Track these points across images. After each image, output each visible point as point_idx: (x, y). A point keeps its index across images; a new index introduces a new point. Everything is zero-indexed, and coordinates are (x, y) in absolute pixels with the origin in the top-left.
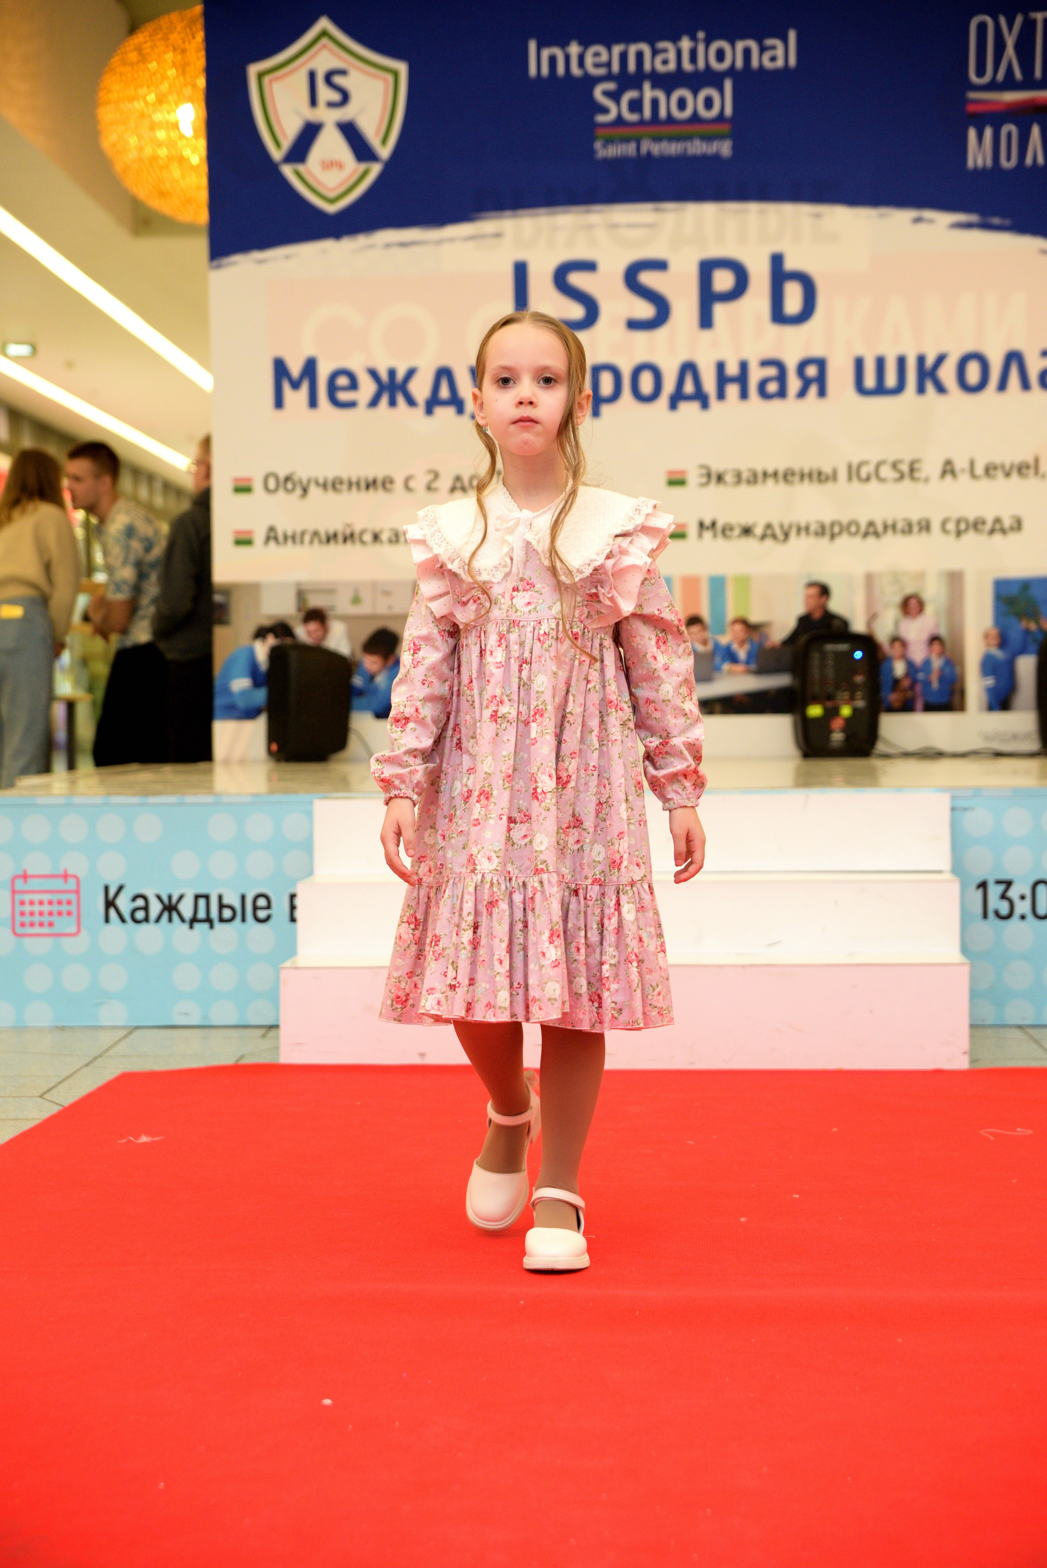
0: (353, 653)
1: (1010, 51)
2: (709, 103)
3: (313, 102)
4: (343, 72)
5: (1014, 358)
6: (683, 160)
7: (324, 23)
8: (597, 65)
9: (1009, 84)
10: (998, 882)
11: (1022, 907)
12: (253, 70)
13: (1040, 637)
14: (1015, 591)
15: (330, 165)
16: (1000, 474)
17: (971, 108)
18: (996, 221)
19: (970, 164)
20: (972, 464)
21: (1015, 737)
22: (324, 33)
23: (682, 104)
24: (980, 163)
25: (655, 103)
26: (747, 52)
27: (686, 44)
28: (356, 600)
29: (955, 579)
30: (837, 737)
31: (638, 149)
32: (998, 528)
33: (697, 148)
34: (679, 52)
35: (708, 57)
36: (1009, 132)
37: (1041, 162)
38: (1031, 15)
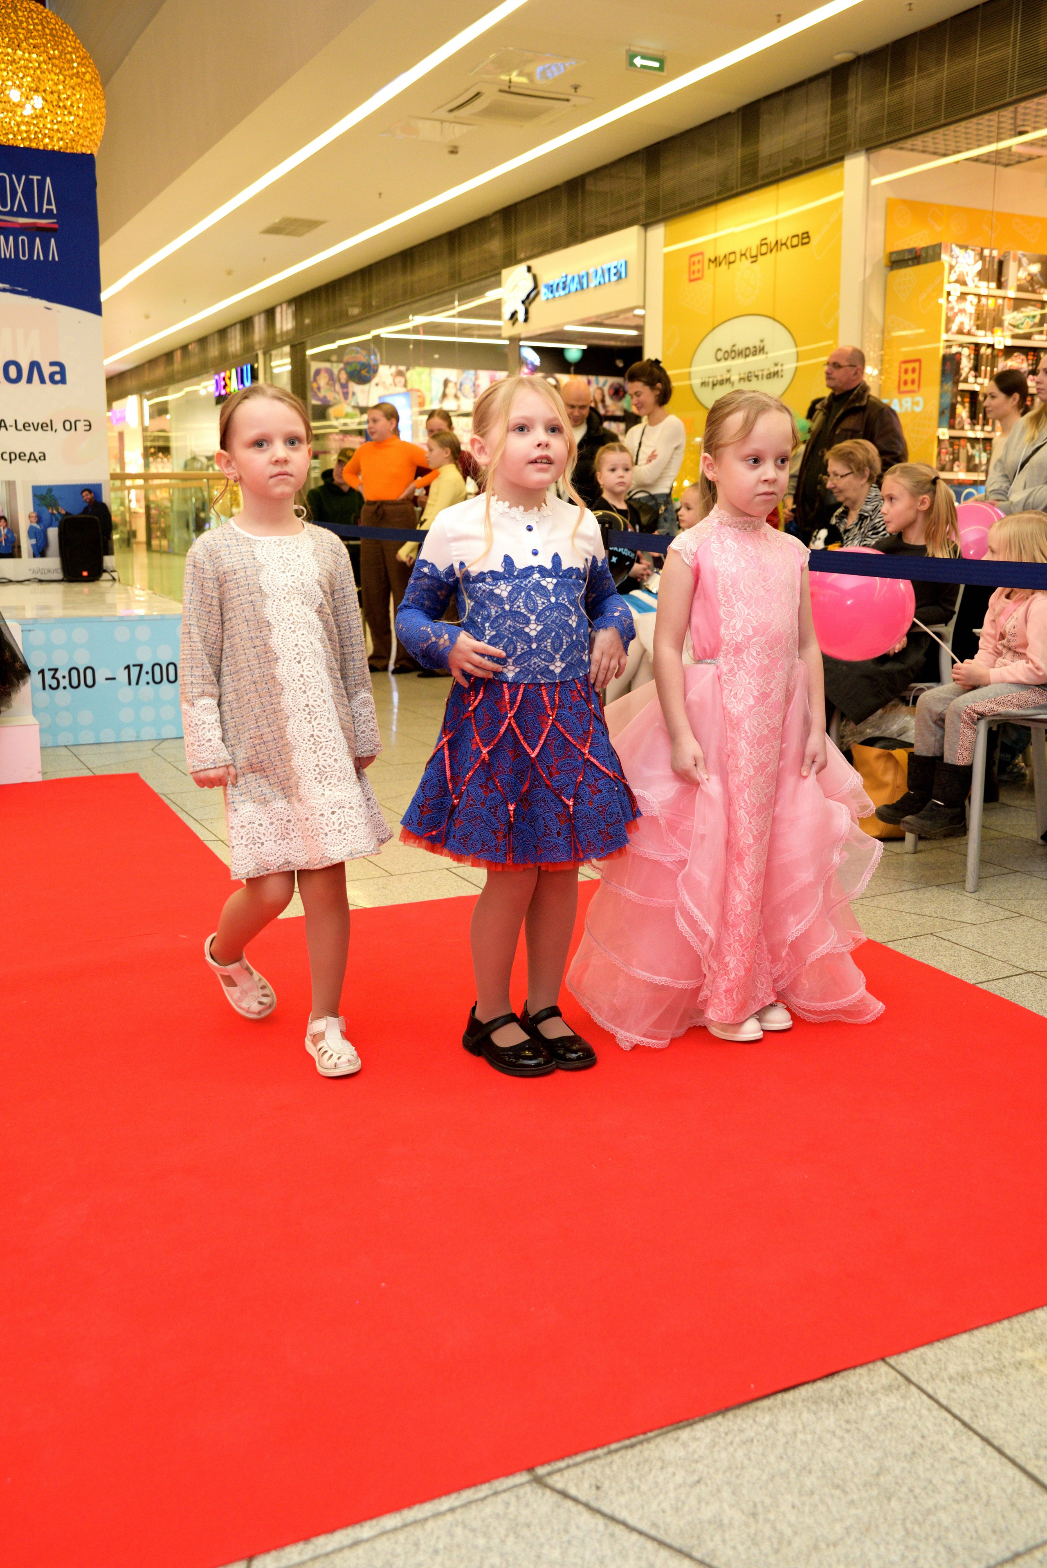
1: (19, 195)
5: (34, 365)
9: (21, 213)
10: (50, 670)
11: (64, 682)
13: (60, 518)
14: (44, 493)
16: (32, 428)
18: (20, 289)
20: (16, 421)
21: (49, 571)
29: (11, 485)
32: (32, 457)
36: (23, 241)
37: (42, 258)
38: (31, 177)
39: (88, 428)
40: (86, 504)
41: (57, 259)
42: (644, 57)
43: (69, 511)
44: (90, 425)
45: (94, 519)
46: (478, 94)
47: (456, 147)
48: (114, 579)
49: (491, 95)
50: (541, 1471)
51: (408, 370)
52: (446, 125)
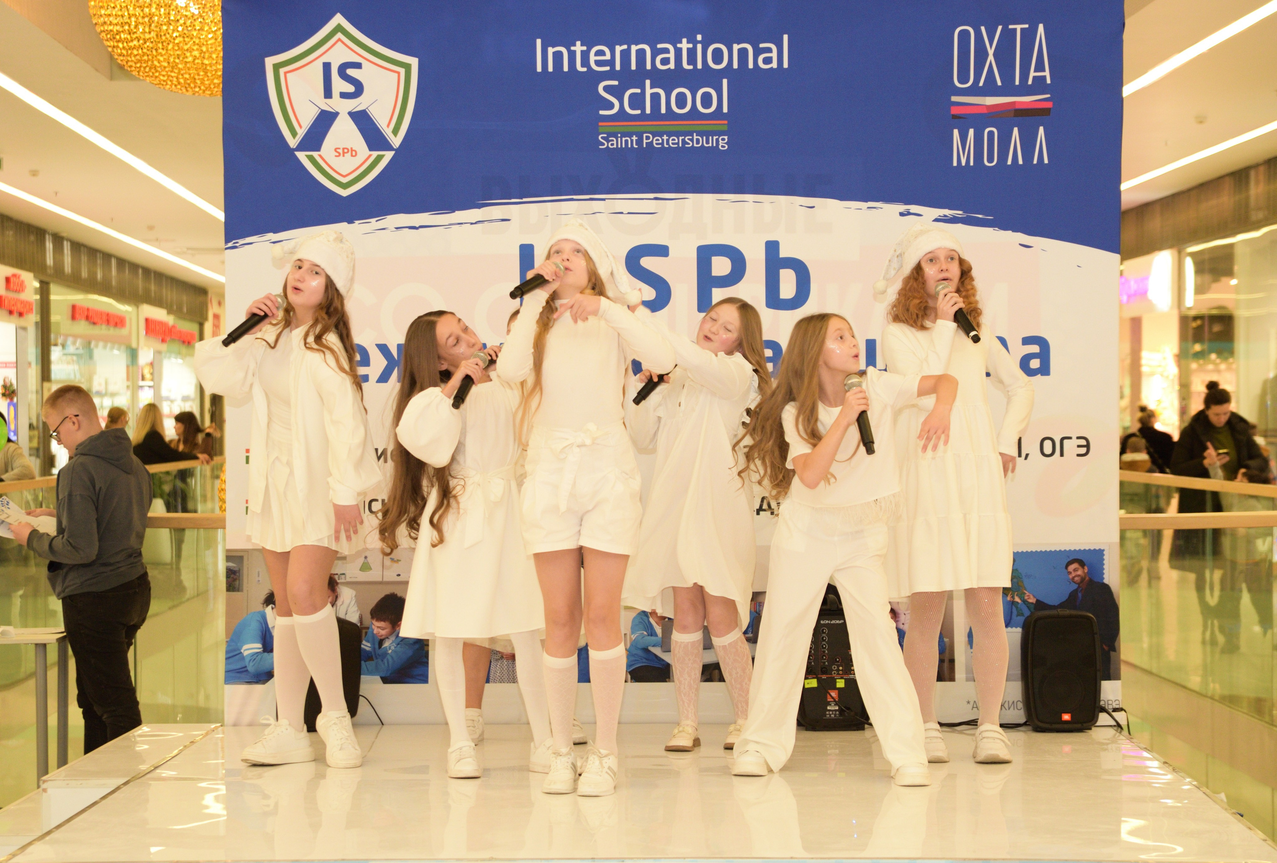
0: (361, 619)
1: (991, 58)
2: (707, 100)
3: (328, 94)
4: (358, 66)
6: (682, 151)
7: (338, 19)
8: (598, 63)
9: (990, 89)
12: (270, 62)
13: (1027, 613)
15: (341, 152)
17: (955, 111)
18: (980, 216)
19: (955, 164)
22: (339, 28)
23: (681, 101)
24: (963, 163)
25: (655, 98)
26: (743, 53)
27: (685, 45)
28: (365, 567)
30: (833, 707)
31: (639, 142)
33: (696, 141)
34: (678, 52)
35: (705, 57)
36: (991, 134)
37: (1021, 162)
38: (1011, 27)
39: (1084, 450)
40: (1075, 586)
41: (1046, 161)
43: (1041, 599)
44: (1088, 446)
45: (1088, 618)
48: (1119, 725)
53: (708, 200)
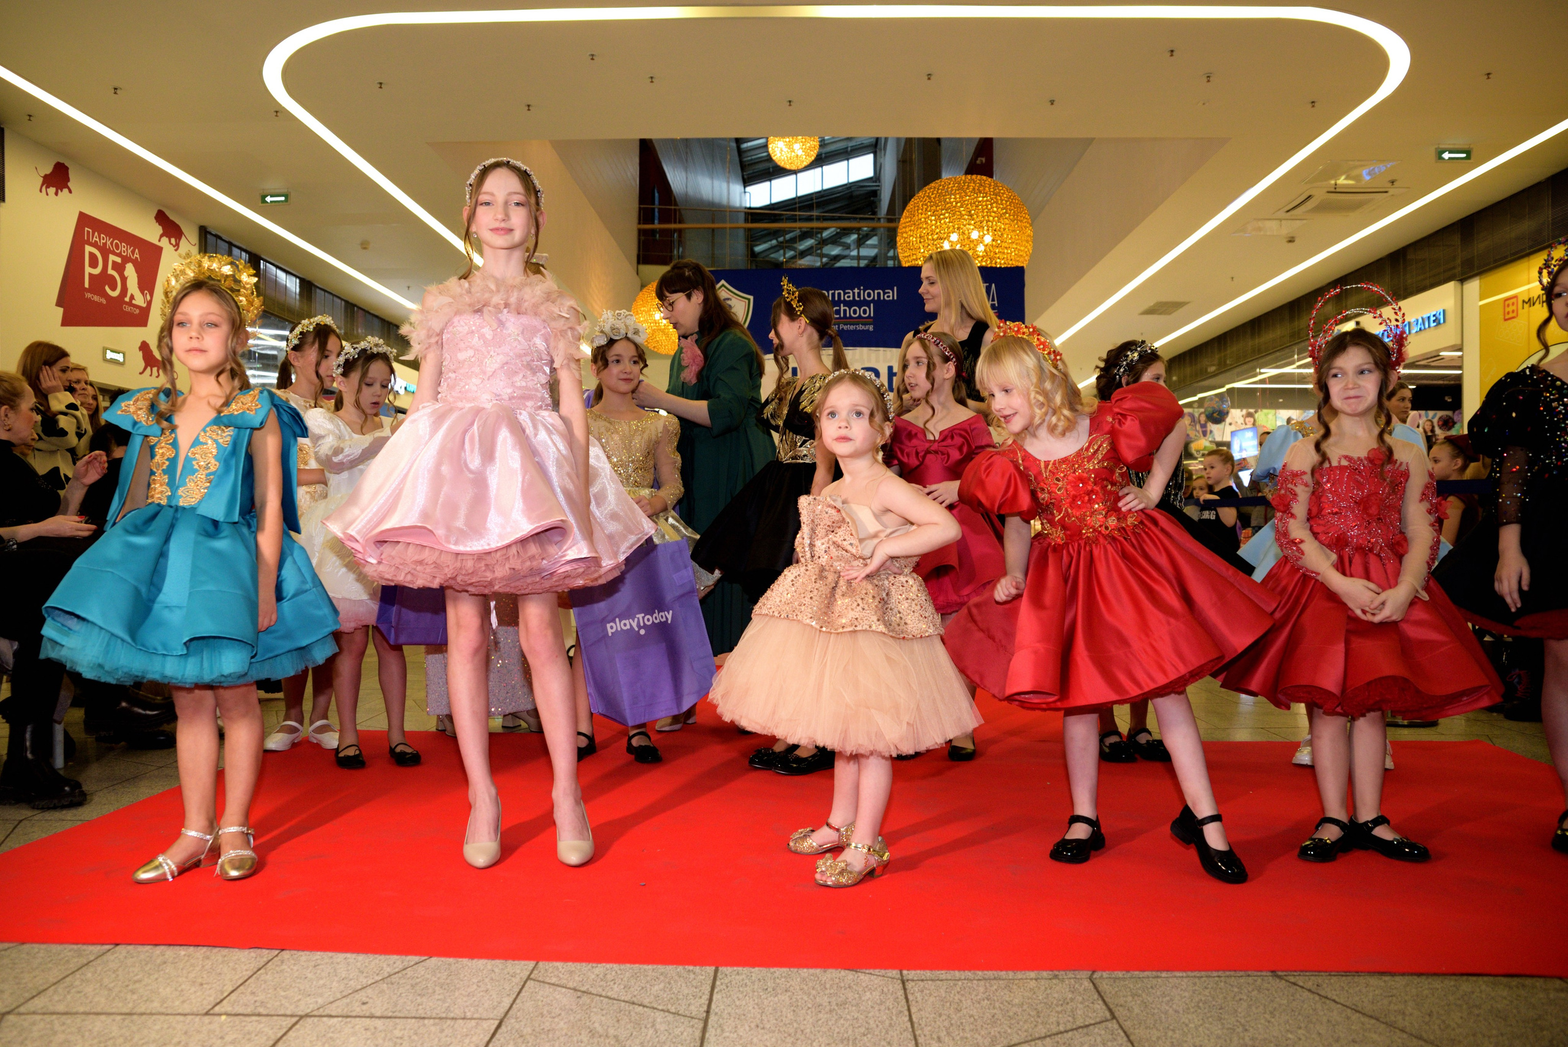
2: (865, 312)
4: (731, 300)
6: (855, 331)
7: (724, 283)
22: (723, 285)
23: (855, 312)
25: (845, 311)
26: (879, 294)
27: (856, 291)
33: (861, 327)
34: (854, 293)
35: (864, 295)
42: (1450, 152)
46: (1309, 197)
47: (1293, 237)
49: (1320, 195)
50: (1280, 973)
51: (1256, 412)
52: (1283, 222)
53: (865, 350)
